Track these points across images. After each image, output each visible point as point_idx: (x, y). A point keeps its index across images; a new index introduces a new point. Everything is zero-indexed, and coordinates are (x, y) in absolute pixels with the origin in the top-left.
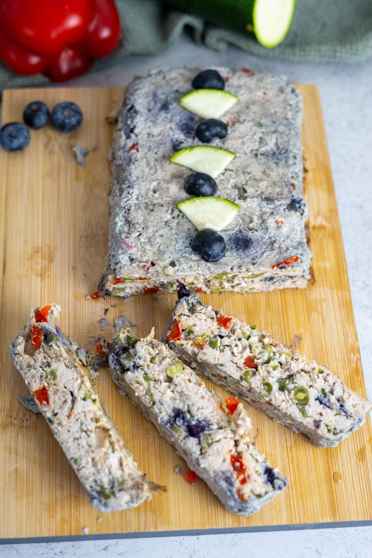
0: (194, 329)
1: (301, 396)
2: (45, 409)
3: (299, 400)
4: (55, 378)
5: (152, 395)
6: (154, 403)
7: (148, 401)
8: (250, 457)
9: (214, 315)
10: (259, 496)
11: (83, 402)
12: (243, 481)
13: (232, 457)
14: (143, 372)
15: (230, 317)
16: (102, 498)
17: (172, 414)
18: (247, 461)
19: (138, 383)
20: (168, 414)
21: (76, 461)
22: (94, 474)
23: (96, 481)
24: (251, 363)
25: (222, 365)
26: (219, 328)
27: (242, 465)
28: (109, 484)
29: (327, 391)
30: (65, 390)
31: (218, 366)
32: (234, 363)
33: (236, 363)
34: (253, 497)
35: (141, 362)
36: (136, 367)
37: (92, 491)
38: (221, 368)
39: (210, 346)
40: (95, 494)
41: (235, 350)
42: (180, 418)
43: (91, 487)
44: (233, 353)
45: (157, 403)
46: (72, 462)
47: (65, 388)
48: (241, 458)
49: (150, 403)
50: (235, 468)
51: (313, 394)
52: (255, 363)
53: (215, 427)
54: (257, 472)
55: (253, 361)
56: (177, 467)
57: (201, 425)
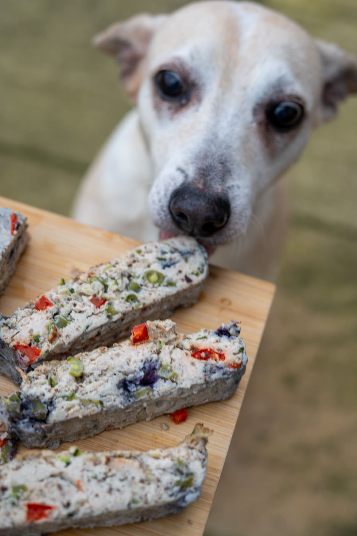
0: (35, 333)
1: (154, 277)
2: (55, 514)
3: (157, 282)
4: (24, 488)
5: (90, 401)
6: (101, 403)
7: (95, 408)
8: (200, 341)
9: (30, 310)
10: (242, 350)
11: (70, 467)
12: (222, 357)
13: (193, 356)
14: (61, 399)
15: (40, 297)
16: (188, 489)
17: (121, 391)
18: (203, 345)
19: (69, 409)
20: (119, 394)
21: (134, 501)
22: (158, 487)
23: (167, 489)
24: (98, 302)
25: (87, 327)
26: (47, 312)
27: (205, 351)
28: (176, 475)
29: (160, 256)
30: (45, 482)
31: (87, 331)
32: (92, 315)
33: (93, 314)
34: (240, 355)
35: (48, 396)
36: (51, 403)
37: (176, 496)
38: (89, 329)
39: (62, 328)
40: (180, 495)
41: (78, 308)
42: (129, 385)
43: (171, 495)
44: (80, 312)
45: (102, 399)
46: (133, 506)
47: (42, 480)
48: (197, 349)
49: (97, 407)
50: (206, 358)
51: (157, 267)
52: (100, 299)
53: (155, 356)
54: (217, 341)
55: (98, 300)
56: (162, 427)
57: (147, 368)
